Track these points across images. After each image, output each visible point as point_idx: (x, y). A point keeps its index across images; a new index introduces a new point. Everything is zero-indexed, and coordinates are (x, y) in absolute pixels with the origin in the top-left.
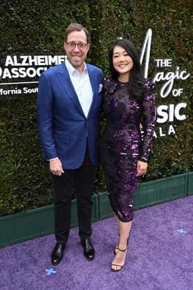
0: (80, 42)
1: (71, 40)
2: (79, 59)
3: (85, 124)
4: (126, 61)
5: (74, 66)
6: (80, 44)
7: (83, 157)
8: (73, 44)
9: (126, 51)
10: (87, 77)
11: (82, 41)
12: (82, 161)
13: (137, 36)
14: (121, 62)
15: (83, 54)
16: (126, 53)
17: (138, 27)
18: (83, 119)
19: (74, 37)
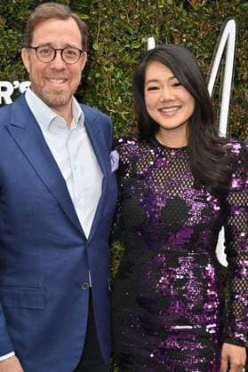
1: (44, 41)
3: (85, 252)
4: (178, 99)
5: (51, 105)
6: (67, 50)
7: (81, 345)
8: (50, 49)
9: (175, 76)
11: (73, 43)
12: (79, 353)
13: (196, 35)
14: (165, 101)
15: (72, 74)
16: (175, 81)
17: (200, 12)
18: (80, 241)
19: (50, 32)
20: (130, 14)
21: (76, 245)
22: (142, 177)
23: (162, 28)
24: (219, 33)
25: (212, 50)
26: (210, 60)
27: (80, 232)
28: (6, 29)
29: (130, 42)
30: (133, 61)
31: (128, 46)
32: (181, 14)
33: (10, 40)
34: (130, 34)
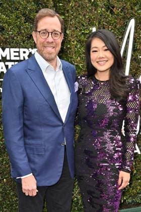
0: (55, 31)
1: (43, 28)
2: (53, 50)
3: (63, 129)
4: (106, 57)
5: (47, 60)
6: (54, 33)
7: (61, 170)
8: (46, 32)
9: (106, 46)
10: (61, 75)
11: (57, 29)
13: (116, 27)
14: (100, 58)
15: (57, 44)
16: (106, 48)
17: (118, 15)
18: (61, 124)
20: (84, 15)
21: (59, 126)
22: (87, 94)
23: (99, 23)
24: (126, 26)
25: (123, 34)
26: (122, 39)
27: (60, 120)
28: (25, 23)
29: (84, 30)
30: (85, 39)
31: (83, 31)
32: (109, 15)
33: (27, 28)
34: (84, 26)
